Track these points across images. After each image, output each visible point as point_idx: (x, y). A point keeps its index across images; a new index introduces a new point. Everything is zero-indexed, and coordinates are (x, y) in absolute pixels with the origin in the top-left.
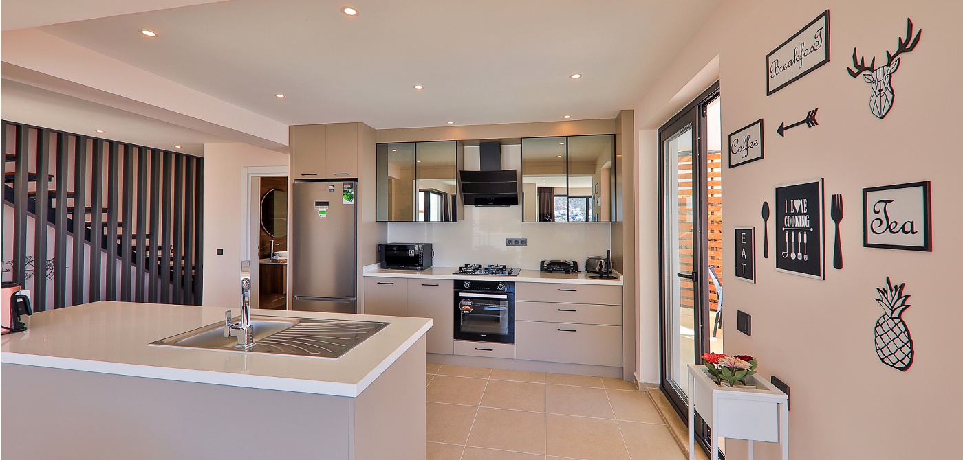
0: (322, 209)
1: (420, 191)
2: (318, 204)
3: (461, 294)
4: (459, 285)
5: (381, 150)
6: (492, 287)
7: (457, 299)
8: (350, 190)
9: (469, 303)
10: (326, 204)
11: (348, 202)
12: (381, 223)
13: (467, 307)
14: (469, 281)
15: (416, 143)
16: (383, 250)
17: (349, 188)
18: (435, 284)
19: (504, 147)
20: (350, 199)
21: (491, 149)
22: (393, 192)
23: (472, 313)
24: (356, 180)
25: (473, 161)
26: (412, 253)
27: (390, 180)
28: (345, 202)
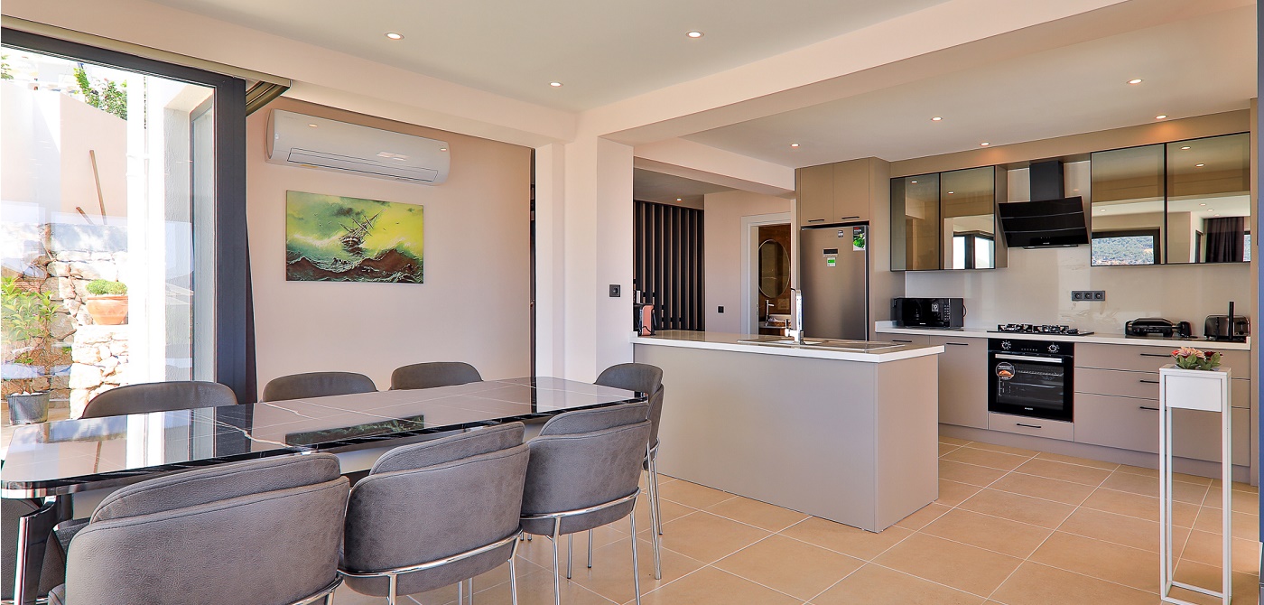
0: (831, 257)
1: (956, 235)
2: (827, 252)
3: (997, 356)
4: (995, 345)
5: (897, 186)
6: (1042, 348)
7: (993, 363)
8: (861, 235)
9: (1008, 368)
10: (835, 251)
11: (859, 249)
12: (898, 273)
13: (1006, 373)
14: (1008, 340)
15: (940, 173)
16: (900, 304)
17: (859, 233)
18: (963, 343)
19: (1069, 166)
20: (861, 245)
21: (1049, 171)
22: (915, 236)
23: (1012, 380)
24: (867, 223)
25: (1020, 189)
26: (935, 308)
27: (909, 221)
28: (856, 248)
